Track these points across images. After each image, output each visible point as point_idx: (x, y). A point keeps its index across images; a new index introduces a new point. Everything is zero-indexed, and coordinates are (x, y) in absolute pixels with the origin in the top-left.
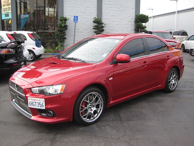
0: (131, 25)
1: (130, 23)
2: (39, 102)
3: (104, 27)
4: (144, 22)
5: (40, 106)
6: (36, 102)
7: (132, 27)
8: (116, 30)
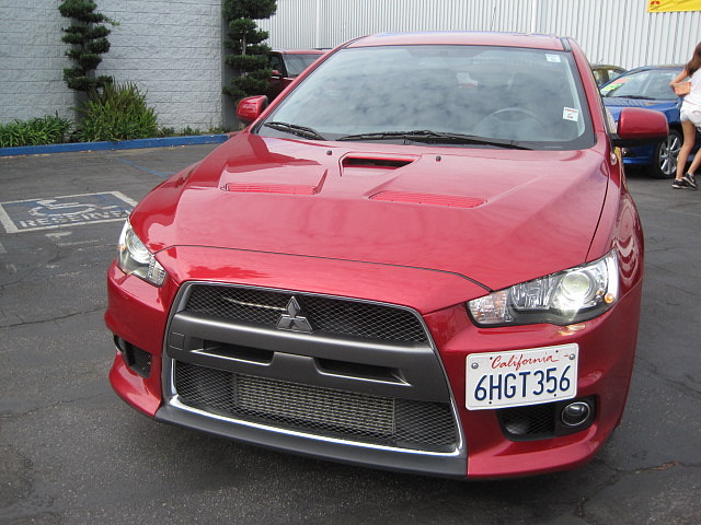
0: (207, 29)
1: (204, 20)
2: (544, 367)
3: (109, 32)
4: (260, 14)
5: (550, 385)
6: (524, 375)
7: (213, 34)
8: (151, 47)
